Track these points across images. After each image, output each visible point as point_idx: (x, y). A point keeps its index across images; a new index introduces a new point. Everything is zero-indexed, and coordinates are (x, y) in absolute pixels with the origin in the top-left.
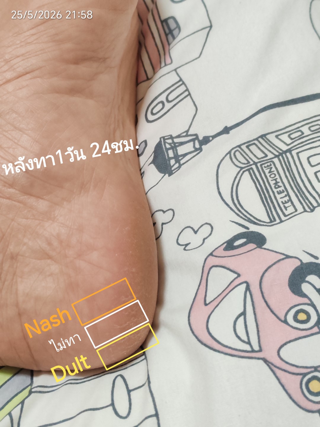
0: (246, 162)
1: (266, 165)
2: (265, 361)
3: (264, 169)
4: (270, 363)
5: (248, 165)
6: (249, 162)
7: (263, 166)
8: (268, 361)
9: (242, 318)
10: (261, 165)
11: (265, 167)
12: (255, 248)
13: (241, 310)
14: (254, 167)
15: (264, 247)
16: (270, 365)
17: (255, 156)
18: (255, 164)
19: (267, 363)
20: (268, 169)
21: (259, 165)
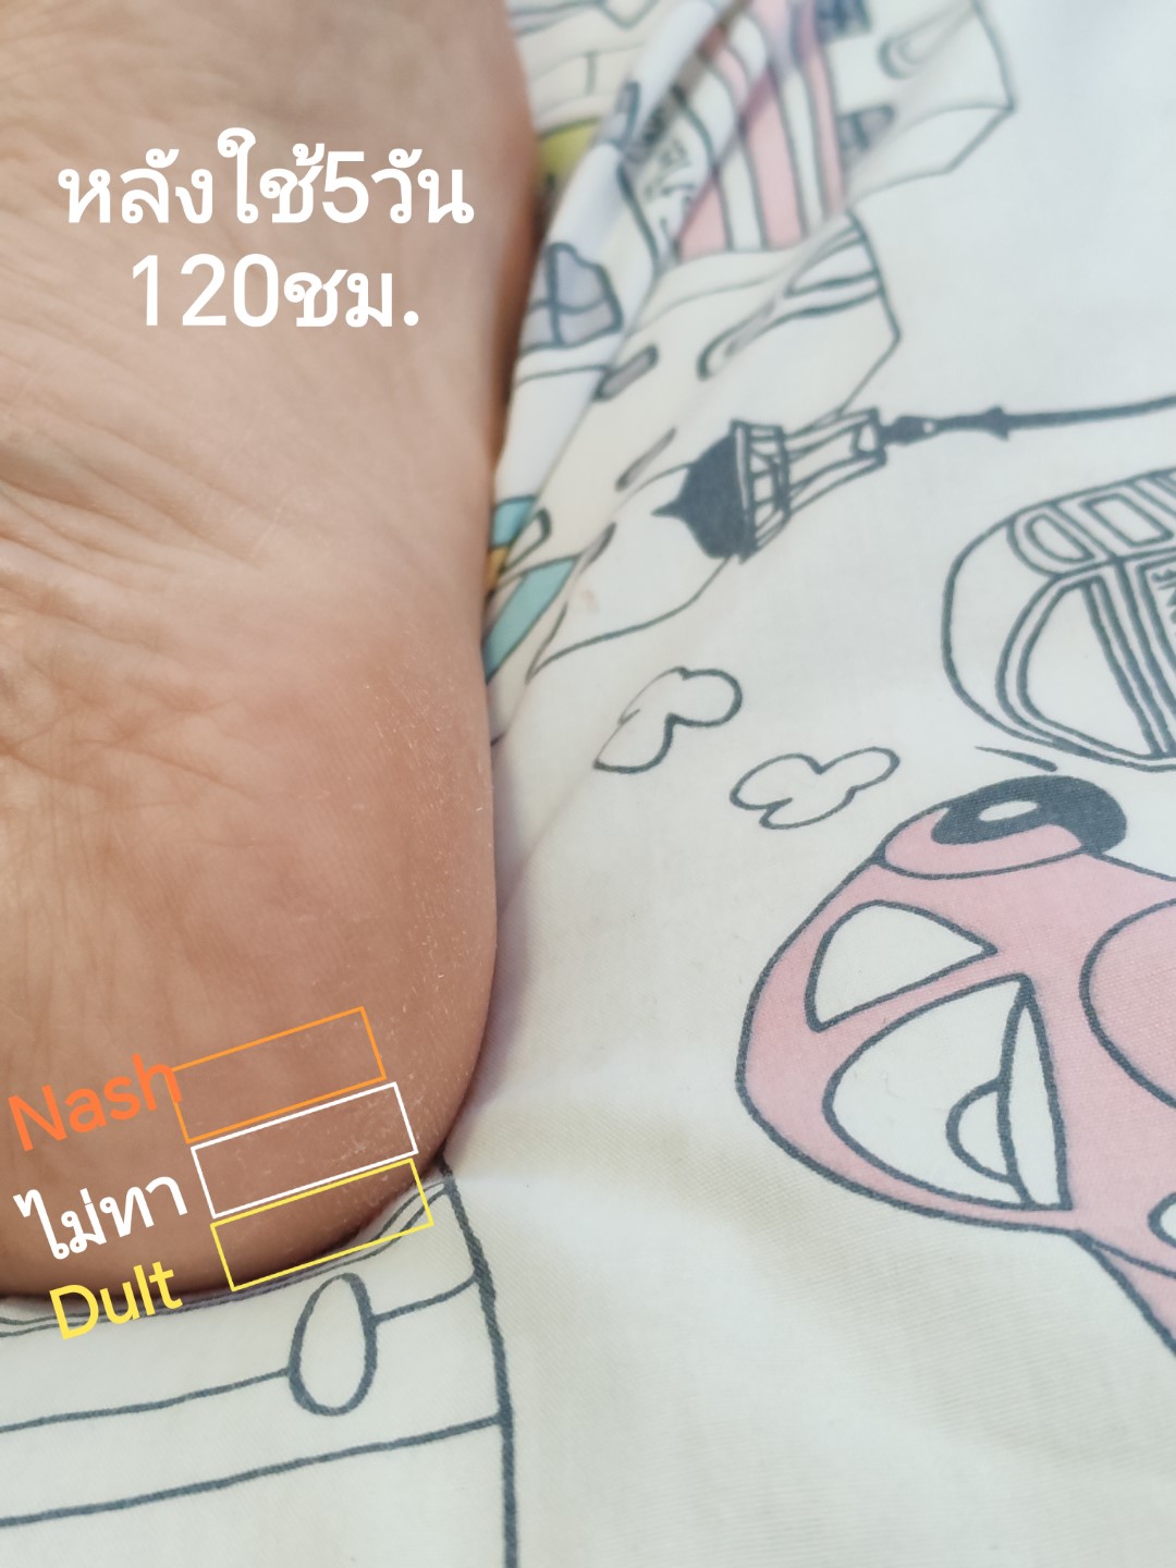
0: (1075, 553)
1: (1161, 571)
2: (1084, 1240)
3: (1154, 586)
4: (1107, 1248)
5: (1085, 564)
6: (1088, 555)
7: (1150, 573)
8: (1100, 1244)
9: (989, 1102)
10: (1142, 569)
11: (1157, 578)
12: (1075, 853)
13: (992, 1072)
14: (1109, 574)
15: (1113, 852)
16: (1107, 1254)
17: (1120, 534)
18: (1118, 562)
19: (1094, 1247)
20: (1169, 586)
21: (1131, 567)
